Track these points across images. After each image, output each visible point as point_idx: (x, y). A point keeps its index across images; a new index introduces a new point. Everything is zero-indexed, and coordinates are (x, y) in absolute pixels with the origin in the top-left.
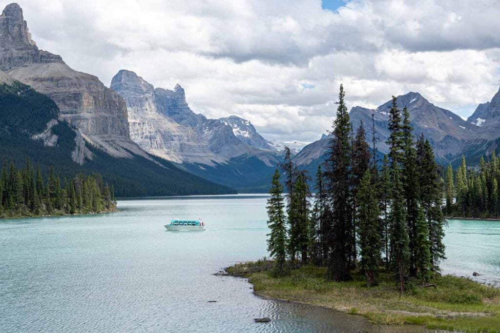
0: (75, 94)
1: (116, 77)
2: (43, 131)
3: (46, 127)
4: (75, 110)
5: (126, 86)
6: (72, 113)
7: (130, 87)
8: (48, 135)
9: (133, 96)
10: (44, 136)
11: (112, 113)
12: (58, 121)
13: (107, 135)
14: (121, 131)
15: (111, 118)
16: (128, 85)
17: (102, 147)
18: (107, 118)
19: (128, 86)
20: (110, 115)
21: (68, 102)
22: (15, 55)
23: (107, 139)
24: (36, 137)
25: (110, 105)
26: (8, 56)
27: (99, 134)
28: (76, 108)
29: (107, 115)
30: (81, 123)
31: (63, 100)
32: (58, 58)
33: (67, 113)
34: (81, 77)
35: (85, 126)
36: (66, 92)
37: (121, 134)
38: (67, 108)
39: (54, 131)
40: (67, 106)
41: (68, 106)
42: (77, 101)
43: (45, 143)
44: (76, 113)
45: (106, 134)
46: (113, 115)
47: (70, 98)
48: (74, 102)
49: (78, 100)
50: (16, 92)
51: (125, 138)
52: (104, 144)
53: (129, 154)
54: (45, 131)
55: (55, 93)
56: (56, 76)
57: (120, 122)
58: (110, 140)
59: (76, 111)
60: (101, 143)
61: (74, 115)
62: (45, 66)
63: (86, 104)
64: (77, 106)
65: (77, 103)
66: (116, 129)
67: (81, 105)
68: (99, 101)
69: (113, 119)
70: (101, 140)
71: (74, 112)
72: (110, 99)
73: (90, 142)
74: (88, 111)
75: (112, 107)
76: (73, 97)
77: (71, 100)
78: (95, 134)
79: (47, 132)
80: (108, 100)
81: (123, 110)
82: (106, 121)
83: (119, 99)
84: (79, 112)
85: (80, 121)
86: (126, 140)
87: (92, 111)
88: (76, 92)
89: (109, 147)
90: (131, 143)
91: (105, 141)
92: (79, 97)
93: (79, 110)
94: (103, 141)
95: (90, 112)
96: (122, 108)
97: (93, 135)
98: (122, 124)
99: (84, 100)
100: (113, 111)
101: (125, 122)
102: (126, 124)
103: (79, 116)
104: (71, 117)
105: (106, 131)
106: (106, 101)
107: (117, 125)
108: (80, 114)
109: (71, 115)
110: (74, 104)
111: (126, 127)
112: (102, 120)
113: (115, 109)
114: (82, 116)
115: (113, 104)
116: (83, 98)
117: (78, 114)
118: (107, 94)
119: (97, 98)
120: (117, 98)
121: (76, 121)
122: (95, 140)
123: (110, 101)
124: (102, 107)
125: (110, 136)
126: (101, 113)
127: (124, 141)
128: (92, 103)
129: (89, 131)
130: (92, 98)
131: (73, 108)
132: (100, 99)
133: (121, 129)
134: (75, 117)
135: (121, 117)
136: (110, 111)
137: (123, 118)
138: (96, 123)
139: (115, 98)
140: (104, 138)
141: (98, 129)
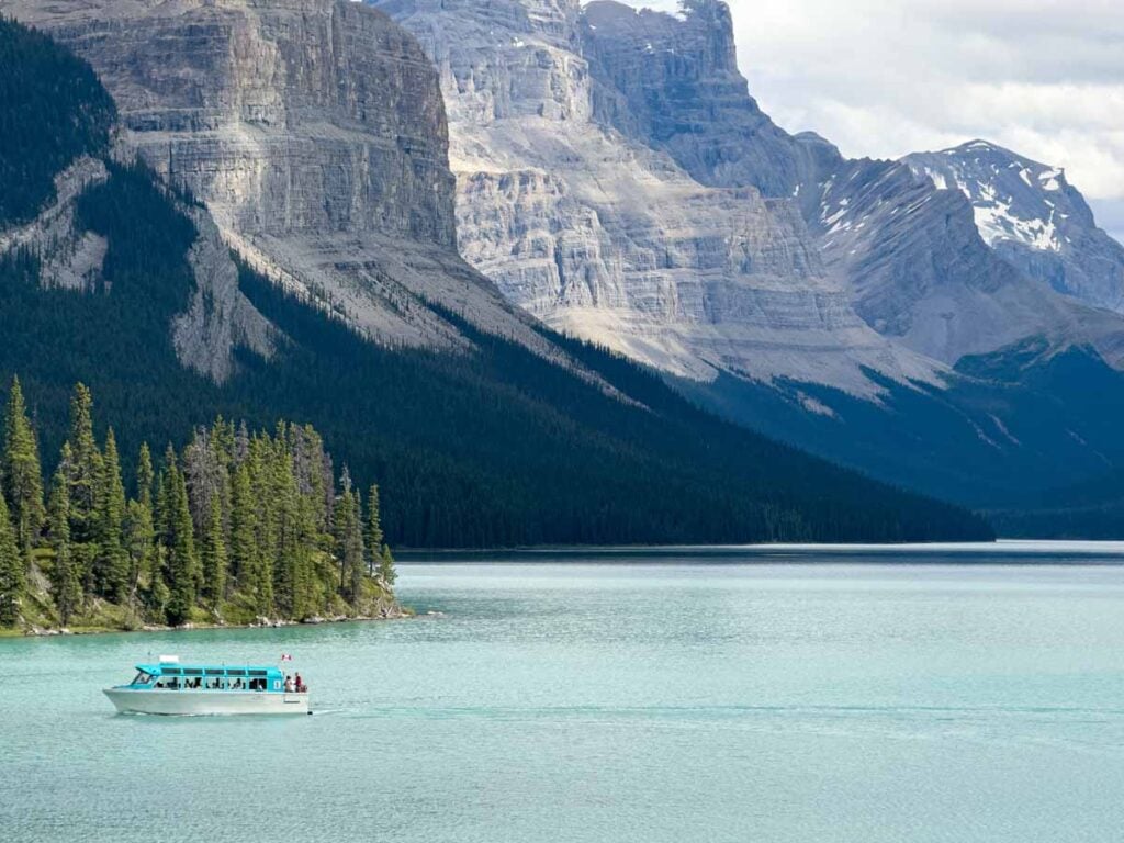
0: (192, 30)
2: (34, 215)
3: (51, 192)
4: (189, 110)
6: (179, 128)
8: (62, 234)
9: (473, 44)
10: (42, 236)
11: (371, 127)
12: (109, 165)
13: (345, 238)
14: (414, 214)
15: (366, 154)
17: (322, 296)
18: (347, 153)
20: (362, 137)
21: (158, 72)
25: (362, 87)
27: (306, 230)
28: (198, 101)
29: (346, 136)
30: (221, 178)
31: (135, 61)
33: (154, 126)
35: (238, 192)
36: (148, 22)
37: (415, 231)
38: (151, 97)
39: (92, 212)
40: (154, 89)
41: (159, 89)
42: (201, 66)
43: (46, 273)
44: (195, 127)
45: (342, 229)
46: (374, 139)
47: (165, 50)
48: (185, 71)
49: (204, 63)
51: (432, 255)
52: (329, 284)
53: (453, 331)
54: (46, 216)
55: (95, 25)
57: (411, 174)
58: (358, 259)
59: (196, 114)
60: (316, 275)
61: (187, 135)
63: (245, 81)
64: (202, 91)
65: (203, 74)
66: (388, 208)
67: (222, 88)
68: (310, 65)
69: (374, 155)
70: (313, 262)
71: (189, 122)
72: (364, 59)
73: (262, 272)
74: (257, 114)
75: (371, 95)
76: (180, 45)
77: (173, 60)
78: (289, 231)
79: (56, 220)
80: (350, 62)
81: (425, 111)
82: (340, 167)
83: (408, 55)
84: (212, 119)
85: (214, 165)
86: (439, 262)
87: (272, 118)
88: (200, 20)
89: (354, 296)
90: (461, 279)
91: (337, 265)
92: (211, 48)
93: (211, 109)
94: (323, 266)
95: (265, 121)
96: (418, 101)
97: (278, 236)
98: (418, 181)
99: (237, 63)
100: (378, 115)
101: (436, 174)
102: (441, 183)
103: (209, 142)
104: (171, 145)
105: (341, 215)
106: (340, 65)
107: (394, 189)
108: (213, 132)
109: (173, 133)
110: (186, 82)
111: (440, 198)
112: (323, 162)
113: (388, 105)
114: (225, 143)
115: (377, 81)
116: (232, 52)
117: (208, 133)
118: (348, 33)
119: (300, 54)
120: (399, 54)
121: (196, 164)
122: (287, 260)
123: (360, 65)
124: (325, 96)
125: (359, 243)
126: (319, 124)
127: (426, 268)
128: (275, 74)
129: (257, 218)
130: (274, 52)
131: (179, 99)
132: (314, 57)
133: (416, 207)
134: (189, 143)
135: (416, 147)
136: (364, 117)
137: (423, 152)
138: (293, 175)
139: (389, 49)
140: (330, 252)
141: (301, 205)
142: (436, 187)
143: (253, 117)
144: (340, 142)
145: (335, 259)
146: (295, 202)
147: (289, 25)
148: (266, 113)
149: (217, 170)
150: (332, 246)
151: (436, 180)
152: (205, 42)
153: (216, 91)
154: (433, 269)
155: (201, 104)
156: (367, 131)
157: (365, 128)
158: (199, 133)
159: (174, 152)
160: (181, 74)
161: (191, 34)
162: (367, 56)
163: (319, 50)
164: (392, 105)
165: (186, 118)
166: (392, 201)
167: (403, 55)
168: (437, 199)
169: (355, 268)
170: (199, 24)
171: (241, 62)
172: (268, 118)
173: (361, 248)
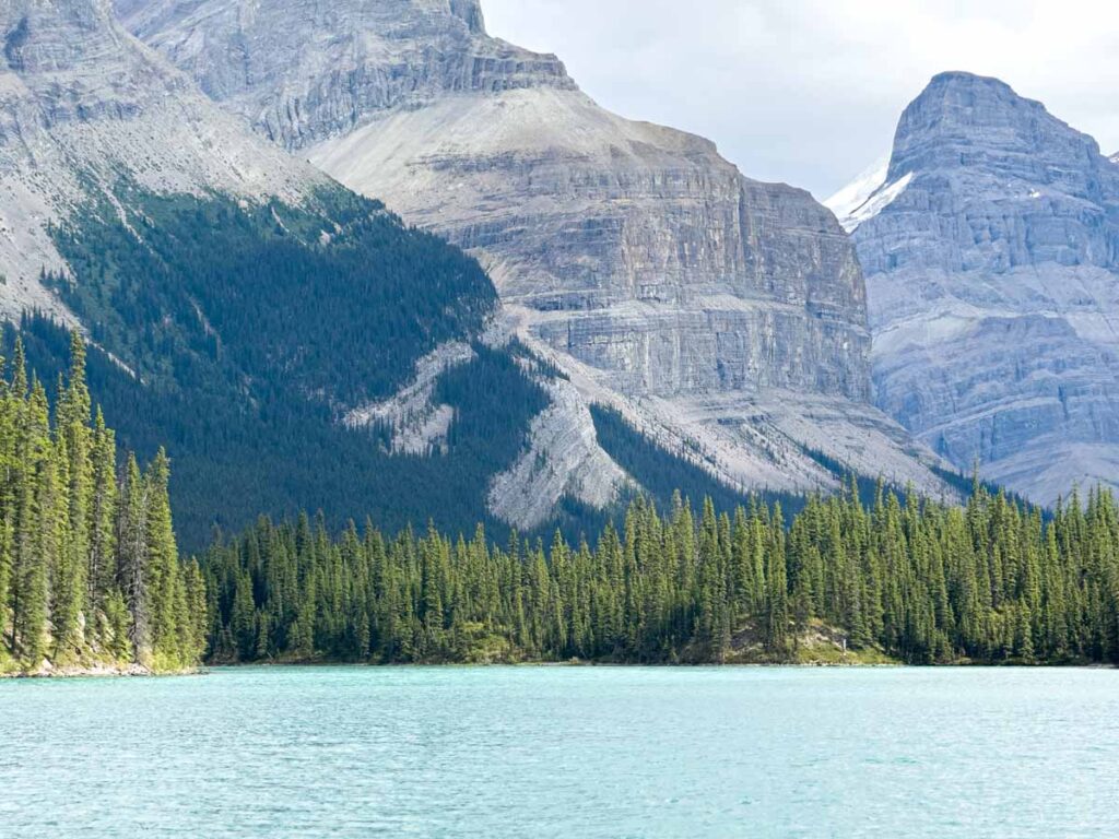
0: (590, 224)
2: (394, 391)
3: (410, 374)
4: (585, 292)
5: (959, 148)
6: (577, 307)
7: (979, 154)
8: (416, 408)
10: (398, 410)
11: (780, 297)
12: (476, 346)
13: (736, 395)
14: (821, 371)
15: (770, 319)
16: (969, 143)
17: (696, 448)
18: (743, 322)
19: (973, 150)
20: (765, 306)
21: (561, 260)
22: (373, 61)
23: (730, 414)
24: (361, 417)
26: (346, 65)
27: (694, 391)
28: (592, 284)
29: (744, 306)
30: (613, 349)
31: (544, 250)
32: (549, 69)
33: (557, 307)
34: (635, 146)
35: (627, 361)
36: (557, 217)
37: (822, 386)
38: (555, 281)
40: (557, 275)
41: (562, 274)
42: (597, 254)
43: (398, 440)
44: (590, 306)
45: (737, 387)
46: (778, 306)
47: (570, 243)
48: (584, 259)
50: (314, 236)
51: (838, 406)
52: (708, 438)
53: (826, 476)
54: (404, 394)
55: (515, 220)
56: (525, 148)
57: (819, 335)
58: (744, 415)
59: (591, 295)
60: (696, 431)
61: (583, 314)
62: (489, 103)
63: (638, 265)
64: (597, 275)
65: (597, 261)
66: (793, 366)
67: (613, 273)
68: (712, 246)
69: (780, 321)
70: (696, 418)
71: (585, 303)
72: (773, 236)
73: (640, 429)
74: (648, 292)
75: (778, 268)
76: (580, 236)
77: (573, 250)
78: (677, 392)
80: (759, 239)
81: (842, 278)
82: (736, 334)
83: (826, 229)
84: (605, 298)
85: (606, 338)
86: (844, 412)
87: (663, 295)
88: (598, 215)
89: (728, 447)
90: (867, 427)
91: (720, 421)
92: (605, 239)
93: (604, 291)
94: (705, 422)
95: (656, 298)
96: (835, 270)
97: (665, 397)
98: (828, 341)
99: (629, 250)
100: (784, 286)
101: (845, 334)
102: (851, 342)
103: (602, 319)
104: (569, 322)
105: (734, 376)
106: (749, 243)
107: (800, 350)
108: (605, 310)
109: (571, 312)
110: (583, 267)
111: (850, 355)
112: (719, 330)
113: (796, 277)
114: (616, 319)
115: (785, 255)
116: (624, 241)
117: (601, 311)
118: (758, 214)
119: (701, 237)
120: (817, 228)
121: (590, 337)
122: (668, 417)
123: (769, 242)
124: (728, 271)
125: (752, 399)
126: (720, 297)
127: (829, 418)
128: (670, 257)
129: (645, 382)
130: (669, 238)
131: (578, 283)
132: (717, 239)
133: (824, 365)
134: (584, 320)
135: (826, 311)
136: (772, 287)
137: (833, 317)
138: (682, 343)
139: (809, 225)
140: (715, 409)
141: (690, 369)
142: (845, 346)
143: (645, 295)
144: (736, 312)
145: (719, 415)
146: (683, 367)
147: (692, 211)
148: (657, 292)
149: (609, 342)
150: (718, 404)
151: (845, 340)
152: (600, 233)
153: (608, 275)
154: (836, 419)
155: (596, 286)
156: (775, 300)
157: (773, 296)
158: (593, 311)
159: (572, 328)
160: (580, 261)
161: (589, 228)
162: (775, 234)
163: (722, 233)
164: (799, 275)
165: (583, 298)
166: (797, 360)
167: (820, 229)
168: (846, 356)
169: (739, 422)
170: (597, 218)
171: (633, 248)
172: (660, 295)
173: (753, 404)
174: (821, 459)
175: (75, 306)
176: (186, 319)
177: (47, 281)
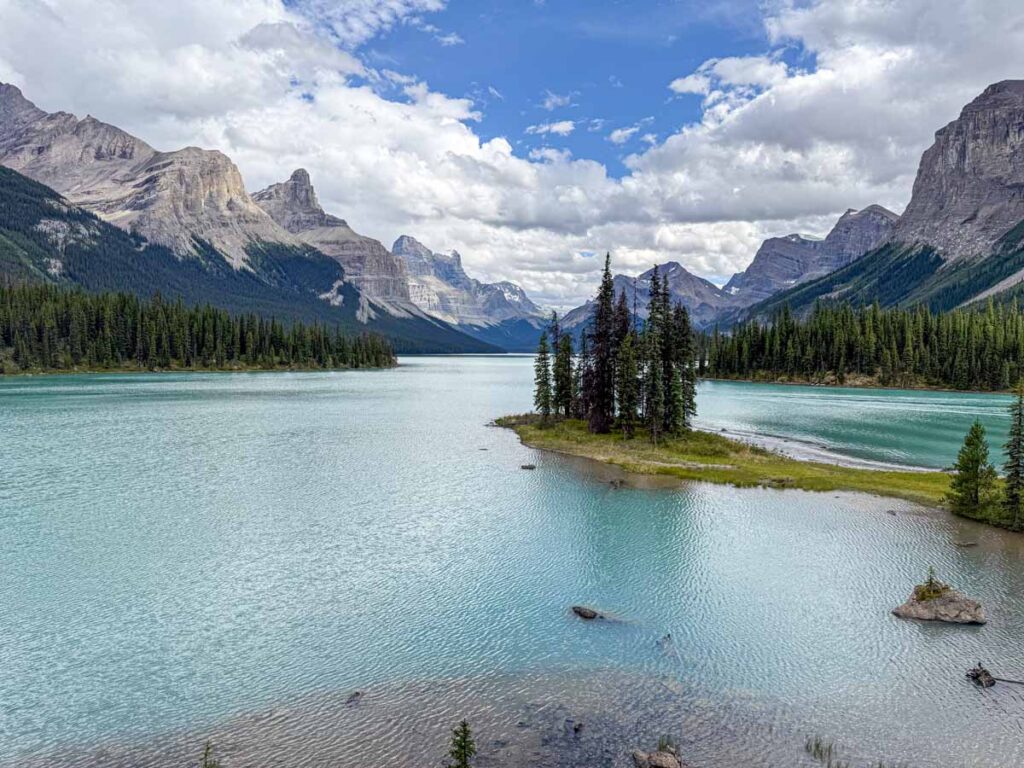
0: (359, 257)
1: (396, 242)
2: (329, 291)
3: (332, 287)
4: (359, 272)
6: (357, 275)
7: (410, 252)
8: (335, 295)
10: (331, 295)
11: (394, 276)
12: (344, 282)
14: (401, 292)
15: (392, 281)
16: (408, 250)
17: (385, 307)
18: (389, 281)
20: (392, 278)
21: (353, 265)
22: (303, 219)
23: (389, 300)
24: (323, 296)
25: (392, 268)
26: (296, 219)
27: (381, 295)
28: (360, 270)
29: (389, 278)
30: (365, 285)
31: (348, 262)
32: (343, 223)
33: (352, 275)
34: (365, 241)
35: (368, 287)
36: (351, 255)
37: (402, 295)
38: (352, 270)
39: (340, 291)
40: (352, 268)
43: (332, 302)
44: (360, 275)
45: (388, 295)
46: (394, 278)
47: (354, 261)
48: (358, 264)
49: (361, 263)
50: (304, 254)
52: (385, 305)
53: (411, 316)
54: (331, 291)
56: (341, 240)
57: (401, 285)
58: (391, 300)
61: (358, 277)
62: (331, 229)
64: (361, 268)
65: (361, 265)
66: (397, 291)
67: (365, 268)
69: (394, 281)
73: (375, 304)
75: (393, 270)
76: (357, 260)
77: (356, 262)
78: (378, 295)
79: (334, 292)
82: (388, 283)
84: (363, 274)
85: (364, 283)
86: (406, 301)
88: (360, 255)
90: (411, 305)
91: (387, 302)
92: (362, 261)
93: (363, 272)
94: (385, 302)
95: (373, 274)
97: (376, 296)
98: (402, 287)
100: (395, 274)
103: (363, 278)
104: (355, 279)
105: (388, 292)
106: (388, 264)
107: (398, 288)
110: (358, 266)
112: (384, 282)
114: (366, 278)
116: (366, 261)
117: (362, 276)
121: (360, 282)
122: (378, 301)
124: (385, 270)
126: (384, 275)
127: (404, 302)
128: (375, 266)
129: (373, 293)
130: (374, 262)
131: (357, 270)
136: (392, 274)
137: (403, 281)
138: (378, 285)
141: (381, 290)
142: (405, 288)
143: (371, 274)
144: (387, 279)
145: (387, 300)
146: (379, 290)
147: (378, 256)
150: (386, 298)
151: (405, 286)
152: (361, 259)
154: (406, 303)
157: (392, 276)
163: (384, 261)
164: (397, 272)
168: (406, 290)
169: (391, 302)
171: (368, 263)
173: (392, 298)
174: (409, 312)
175: (252, 267)
176: (278, 271)
177: (244, 260)
